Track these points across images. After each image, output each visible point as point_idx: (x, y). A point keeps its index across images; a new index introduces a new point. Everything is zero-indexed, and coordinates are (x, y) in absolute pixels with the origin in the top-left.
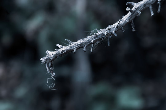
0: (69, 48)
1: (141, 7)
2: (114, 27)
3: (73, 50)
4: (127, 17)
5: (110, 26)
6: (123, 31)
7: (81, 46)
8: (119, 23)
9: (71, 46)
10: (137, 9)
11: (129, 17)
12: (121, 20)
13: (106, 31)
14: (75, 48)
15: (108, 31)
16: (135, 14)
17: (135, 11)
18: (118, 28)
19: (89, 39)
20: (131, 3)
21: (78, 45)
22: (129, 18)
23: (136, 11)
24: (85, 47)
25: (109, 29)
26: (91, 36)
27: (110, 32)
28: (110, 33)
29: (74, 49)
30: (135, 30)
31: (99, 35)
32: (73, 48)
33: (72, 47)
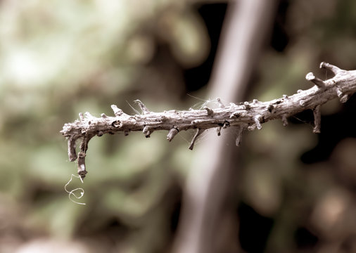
0: (133, 120)
1: (351, 83)
2: (263, 108)
3: (140, 126)
4: (305, 95)
5: (256, 102)
6: (283, 122)
7: (164, 125)
8: (278, 103)
9: (139, 118)
10: (337, 84)
11: (310, 95)
12: (287, 97)
13: (241, 109)
14: (148, 125)
15: (245, 111)
16: (327, 93)
17: (330, 87)
18: (273, 111)
19: (189, 115)
20: (330, 66)
21: (156, 121)
22: (311, 98)
23: (334, 89)
24: (172, 130)
25: (248, 108)
26: (197, 111)
27: (249, 115)
28: (249, 119)
29: (145, 126)
30: (318, 131)
31: (219, 114)
32: (142, 123)
33: (141, 121)
